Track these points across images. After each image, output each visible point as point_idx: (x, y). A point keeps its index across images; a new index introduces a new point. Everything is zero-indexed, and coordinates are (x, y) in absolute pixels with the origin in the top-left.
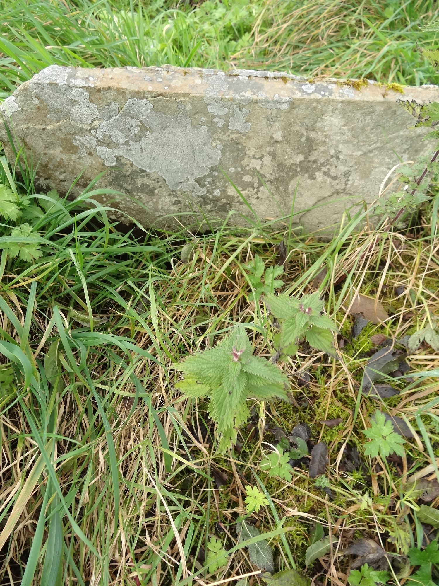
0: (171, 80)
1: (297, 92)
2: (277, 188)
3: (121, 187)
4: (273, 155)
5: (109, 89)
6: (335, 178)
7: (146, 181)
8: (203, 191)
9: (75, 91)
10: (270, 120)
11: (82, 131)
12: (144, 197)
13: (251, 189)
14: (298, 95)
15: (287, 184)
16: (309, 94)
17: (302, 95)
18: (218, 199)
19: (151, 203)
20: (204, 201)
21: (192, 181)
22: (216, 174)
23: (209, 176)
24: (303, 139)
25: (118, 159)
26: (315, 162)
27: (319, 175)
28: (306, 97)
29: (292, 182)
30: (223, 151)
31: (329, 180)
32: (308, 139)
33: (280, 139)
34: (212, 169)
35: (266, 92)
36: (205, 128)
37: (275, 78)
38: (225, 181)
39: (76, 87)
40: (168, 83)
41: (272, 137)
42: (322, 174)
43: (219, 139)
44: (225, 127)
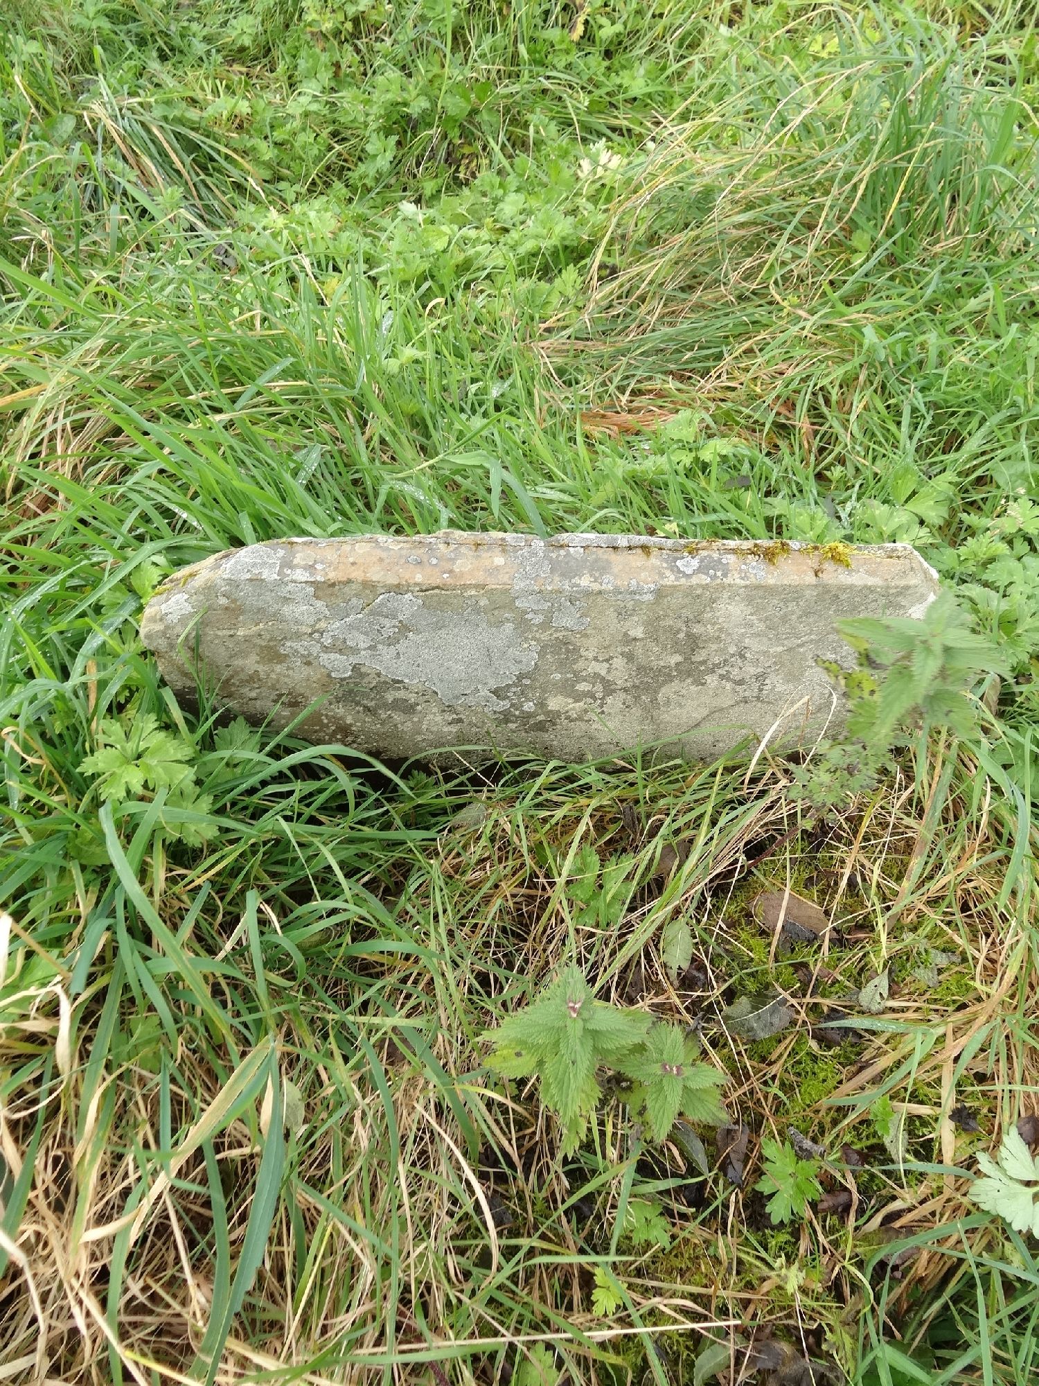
0: (453, 560)
1: (668, 573)
2: (637, 698)
3: (358, 704)
4: (630, 657)
5: (349, 581)
6: (741, 682)
7: (401, 694)
8: (505, 705)
9: (291, 587)
10: (623, 614)
11: (298, 636)
12: (397, 717)
13: (589, 700)
14: (670, 579)
15: (656, 692)
16: (688, 576)
17: (677, 579)
18: (530, 715)
19: (409, 724)
20: (506, 718)
21: (484, 692)
22: (527, 682)
23: (515, 685)
24: (681, 635)
25: (355, 668)
26: (704, 662)
27: (712, 680)
28: (683, 581)
29: (663, 690)
30: (542, 654)
31: (729, 686)
32: (689, 635)
33: (641, 636)
34: (520, 677)
35: (616, 577)
36: (509, 627)
37: (630, 548)
38: (544, 691)
39: (294, 581)
40: (448, 566)
41: (626, 634)
42: (716, 677)
43: (534, 639)
44: (546, 625)
